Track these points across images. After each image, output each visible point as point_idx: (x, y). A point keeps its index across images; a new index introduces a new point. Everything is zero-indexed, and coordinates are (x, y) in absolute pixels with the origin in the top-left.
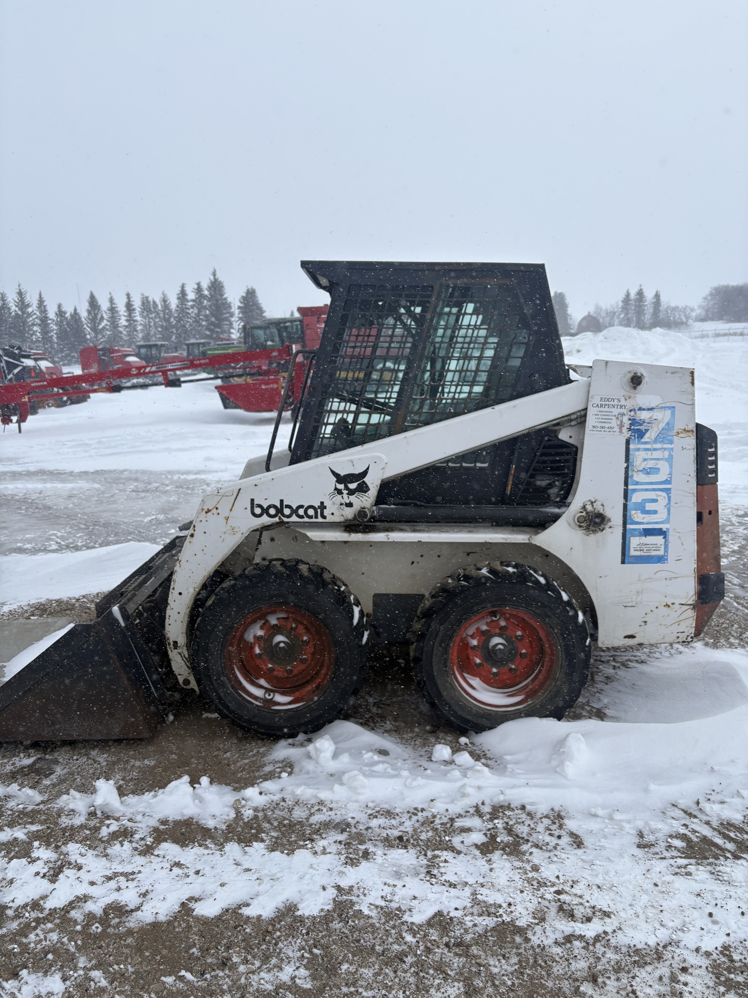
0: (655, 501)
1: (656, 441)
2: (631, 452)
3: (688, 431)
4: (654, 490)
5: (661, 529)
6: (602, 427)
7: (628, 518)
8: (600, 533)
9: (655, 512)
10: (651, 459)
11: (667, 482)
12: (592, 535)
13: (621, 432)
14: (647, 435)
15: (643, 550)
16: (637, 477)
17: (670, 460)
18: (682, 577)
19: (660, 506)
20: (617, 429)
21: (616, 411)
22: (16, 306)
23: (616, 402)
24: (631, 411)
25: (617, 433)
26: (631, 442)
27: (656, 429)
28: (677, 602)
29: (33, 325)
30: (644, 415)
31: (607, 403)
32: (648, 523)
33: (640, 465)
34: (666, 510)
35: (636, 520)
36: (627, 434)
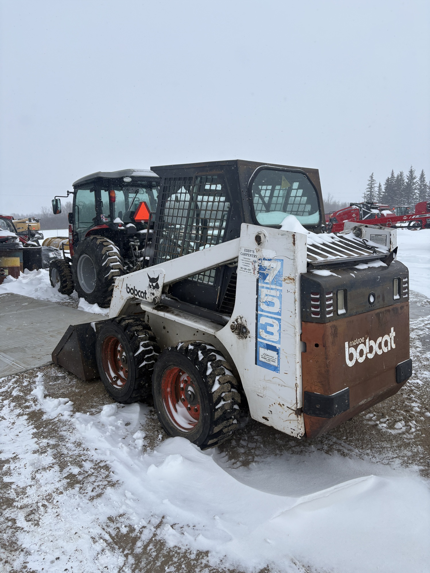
0: (272, 326)
1: (272, 283)
2: (259, 289)
3: (291, 279)
4: (271, 318)
5: (275, 347)
6: (245, 269)
7: (258, 334)
8: (244, 340)
9: (272, 334)
10: (270, 295)
11: (279, 314)
12: (241, 340)
13: (254, 273)
14: (268, 278)
15: (266, 359)
16: (263, 306)
17: (280, 298)
18: (289, 387)
19: (274, 329)
20: (252, 271)
21: (252, 259)
22: (408, 179)
23: (252, 253)
24: (259, 260)
25: (252, 274)
26: (259, 281)
27: (272, 275)
28: (286, 405)
29: (415, 189)
30: (266, 264)
31: (248, 253)
32: (268, 340)
33: (264, 298)
34: (278, 334)
35: (262, 336)
36: (257, 276)
